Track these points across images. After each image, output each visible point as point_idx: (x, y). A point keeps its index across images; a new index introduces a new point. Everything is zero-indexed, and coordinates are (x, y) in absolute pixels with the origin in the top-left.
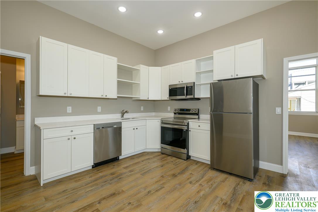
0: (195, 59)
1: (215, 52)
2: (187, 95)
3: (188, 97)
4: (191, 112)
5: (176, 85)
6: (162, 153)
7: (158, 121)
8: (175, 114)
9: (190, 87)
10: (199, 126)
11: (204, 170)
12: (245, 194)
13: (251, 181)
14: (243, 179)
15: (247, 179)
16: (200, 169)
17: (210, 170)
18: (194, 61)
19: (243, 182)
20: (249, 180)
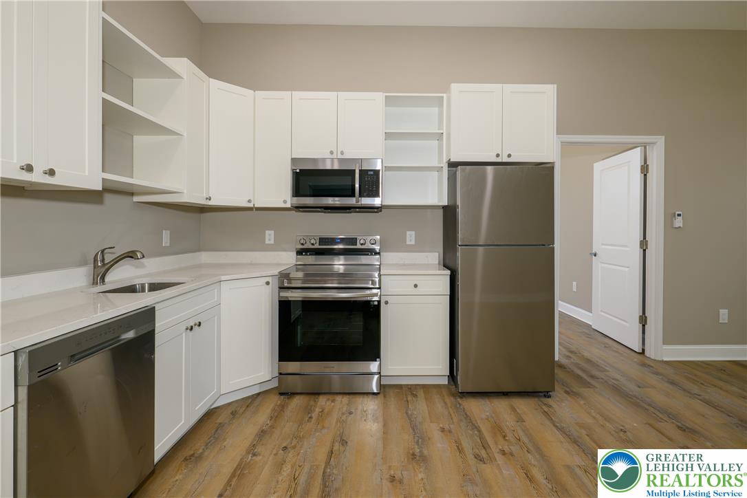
0: (384, 92)
1: (455, 87)
2: (361, 195)
3: (366, 201)
4: (358, 246)
5: (314, 161)
6: (281, 394)
7: (268, 283)
8: (300, 252)
9: (372, 173)
10: (416, 286)
11: (449, 405)
12: (584, 432)
13: (549, 397)
14: (533, 396)
15: (541, 394)
16: (439, 406)
17: (459, 400)
18: (379, 97)
19: (545, 404)
20: (545, 396)
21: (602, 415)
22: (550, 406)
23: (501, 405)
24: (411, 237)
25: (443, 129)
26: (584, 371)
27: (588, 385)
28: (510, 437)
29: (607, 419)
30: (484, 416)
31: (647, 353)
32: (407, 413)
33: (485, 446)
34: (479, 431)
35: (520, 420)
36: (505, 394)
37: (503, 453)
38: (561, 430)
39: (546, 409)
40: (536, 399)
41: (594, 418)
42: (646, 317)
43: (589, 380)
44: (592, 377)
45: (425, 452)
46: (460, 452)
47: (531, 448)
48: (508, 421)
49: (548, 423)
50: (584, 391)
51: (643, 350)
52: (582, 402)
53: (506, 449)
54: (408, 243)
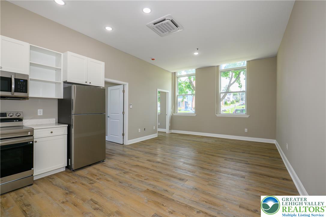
0: (29, 43)
1: (69, 53)
2: (15, 91)
4: (8, 117)
9: (22, 81)
10: (52, 132)
11: (71, 176)
12: (117, 166)
13: (104, 161)
14: (99, 163)
15: (101, 162)
16: (66, 178)
17: (73, 173)
18: (27, 45)
19: (104, 164)
20: (103, 162)
21: (119, 161)
22: (105, 164)
23: (90, 169)
24: (40, 112)
25: (61, 67)
26: (110, 152)
27: (112, 155)
28: (97, 175)
29: (121, 161)
30: (86, 173)
31: (124, 144)
32: (54, 185)
33: (91, 180)
34: (86, 177)
35: (98, 170)
36: (90, 165)
37: (98, 179)
38: (111, 168)
39: (104, 165)
40: (101, 163)
41: (118, 162)
42: (124, 134)
43: (113, 154)
44: (113, 153)
45: (71, 191)
46: (84, 185)
47: (105, 175)
48: (95, 171)
49: (107, 167)
50: (113, 157)
51: (123, 144)
52: (113, 160)
53: (98, 178)
54: (39, 115)
